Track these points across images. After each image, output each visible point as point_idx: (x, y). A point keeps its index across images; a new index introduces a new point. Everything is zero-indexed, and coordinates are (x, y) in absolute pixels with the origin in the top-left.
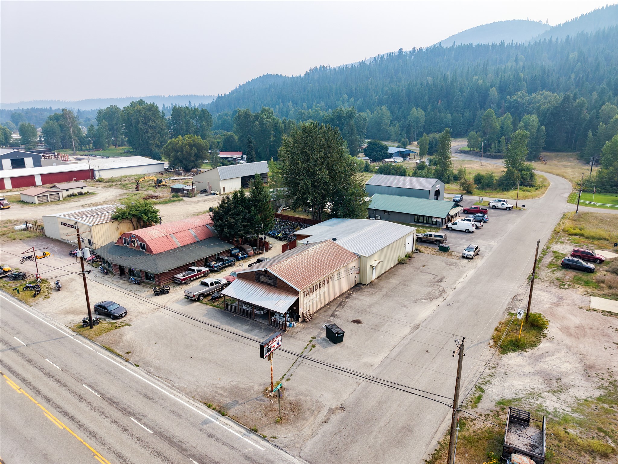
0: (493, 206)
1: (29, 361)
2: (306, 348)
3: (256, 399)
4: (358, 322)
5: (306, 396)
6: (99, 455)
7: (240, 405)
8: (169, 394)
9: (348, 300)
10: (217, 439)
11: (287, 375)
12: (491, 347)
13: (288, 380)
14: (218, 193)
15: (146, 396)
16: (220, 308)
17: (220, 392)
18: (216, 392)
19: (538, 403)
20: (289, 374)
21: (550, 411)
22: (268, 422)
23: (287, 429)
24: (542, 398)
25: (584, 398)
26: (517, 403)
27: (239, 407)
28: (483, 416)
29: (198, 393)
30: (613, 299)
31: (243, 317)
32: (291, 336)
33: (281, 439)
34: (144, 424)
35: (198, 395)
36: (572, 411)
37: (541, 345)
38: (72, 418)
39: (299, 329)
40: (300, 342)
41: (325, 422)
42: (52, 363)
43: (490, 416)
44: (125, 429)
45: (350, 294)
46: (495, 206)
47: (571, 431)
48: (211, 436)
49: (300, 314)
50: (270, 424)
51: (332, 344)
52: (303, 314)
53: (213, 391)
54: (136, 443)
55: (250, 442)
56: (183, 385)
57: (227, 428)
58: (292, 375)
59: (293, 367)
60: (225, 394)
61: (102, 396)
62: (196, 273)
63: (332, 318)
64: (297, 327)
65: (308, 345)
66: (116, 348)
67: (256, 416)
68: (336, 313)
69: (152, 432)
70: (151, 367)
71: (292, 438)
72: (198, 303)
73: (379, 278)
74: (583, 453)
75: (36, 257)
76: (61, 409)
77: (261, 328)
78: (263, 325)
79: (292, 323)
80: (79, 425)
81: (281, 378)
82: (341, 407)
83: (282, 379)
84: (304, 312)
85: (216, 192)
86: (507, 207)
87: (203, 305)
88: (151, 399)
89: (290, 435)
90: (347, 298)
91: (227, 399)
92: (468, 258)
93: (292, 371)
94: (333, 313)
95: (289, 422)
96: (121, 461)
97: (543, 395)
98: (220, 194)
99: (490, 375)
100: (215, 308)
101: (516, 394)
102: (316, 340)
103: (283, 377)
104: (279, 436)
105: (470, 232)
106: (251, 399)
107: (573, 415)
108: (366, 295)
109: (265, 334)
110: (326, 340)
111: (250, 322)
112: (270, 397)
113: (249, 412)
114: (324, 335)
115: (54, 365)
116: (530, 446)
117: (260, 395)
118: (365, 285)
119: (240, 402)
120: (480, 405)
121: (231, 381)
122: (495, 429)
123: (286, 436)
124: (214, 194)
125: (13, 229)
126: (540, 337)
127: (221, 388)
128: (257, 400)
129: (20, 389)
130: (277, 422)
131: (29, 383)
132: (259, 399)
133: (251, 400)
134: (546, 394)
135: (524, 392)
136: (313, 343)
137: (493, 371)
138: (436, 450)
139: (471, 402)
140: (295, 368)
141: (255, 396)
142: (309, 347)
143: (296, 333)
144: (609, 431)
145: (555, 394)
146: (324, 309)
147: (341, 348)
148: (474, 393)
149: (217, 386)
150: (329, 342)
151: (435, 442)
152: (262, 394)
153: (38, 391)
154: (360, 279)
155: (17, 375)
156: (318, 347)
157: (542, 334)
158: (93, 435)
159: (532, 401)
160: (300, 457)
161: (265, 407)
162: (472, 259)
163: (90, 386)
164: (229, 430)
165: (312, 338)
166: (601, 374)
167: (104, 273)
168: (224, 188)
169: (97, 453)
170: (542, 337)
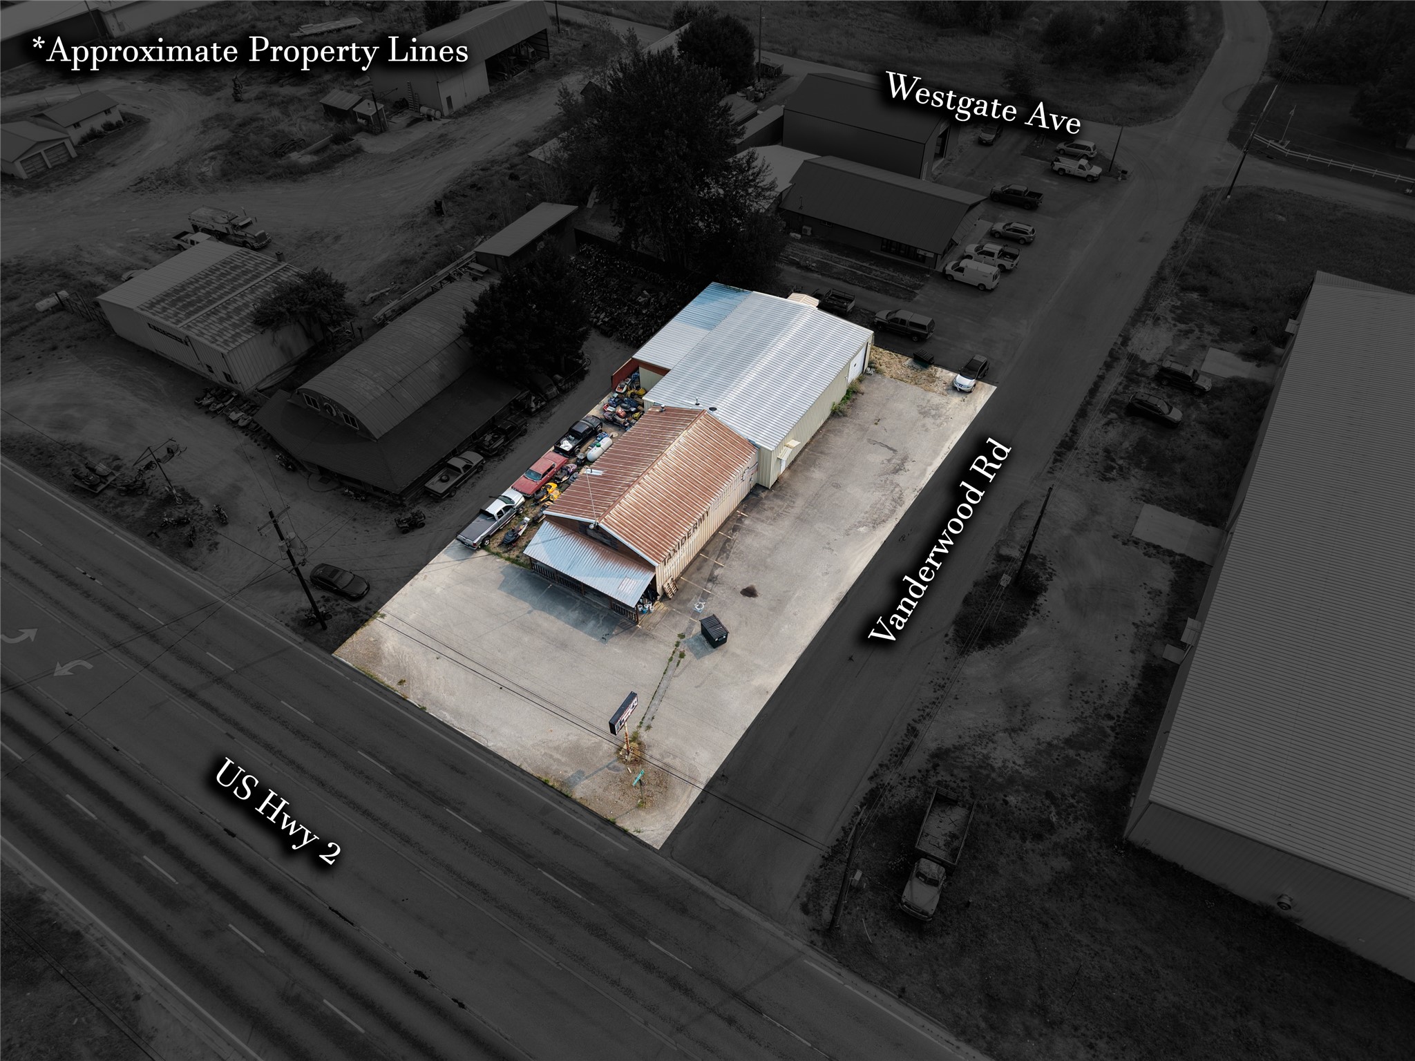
0: (1061, 169)
1: (258, 708)
2: (671, 659)
3: (607, 766)
4: (750, 592)
5: (675, 757)
6: (424, 870)
7: (587, 778)
8: (484, 762)
9: (737, 534)
10: (566, 837)
11: (646, 718)
12: (947, 643)
13: (649, 727)
14: (438, 114)
15: (453, 768)
16: (520, 564)
17: (557, 756)
18: (551, 756)
19: (985, 752)
20: (649, 716)
21: (996, 766)
22: (629, 807)
23: (653, 817)
24: (993, 742)
25: (1048, 739)
26: (957, 753)
27: (586, 781)
28: (907, 781)
29: (525, 759)
30: (1176, 510)
31: (566, 590)
32: (646, 635)
33: (647, 833)
34: (466, 817)
35: (527, 762)
36: (1024, 765)
37: (1024, 633)
38: (366, 813)
39: (657, 618)
40: (662, 646)
41: (702, 802)
42: (295, 710)
43: (916, 781)
44: (444, 828)
45: (740, 519)
46: (1064, 170)
47: (1012, 798)
48: (557, 832)
49: (659, 590)
50: (631, 810)
51: (710, 649)
52: (663, 589)
53: (545, 753)
54: (465, 848)
55: (607, 838)
56: (500, 744)
57: (575, 818)
58: (653, 718)
59: (653, 702)
60: (563, 760)
61: (393, 769)
62: (463, 473)
63: (710, 585)
64: (655, 611)
65: (674, 652)
66: (380, 672)
67: (611, 798)
68: (717, 572)
69: (480, 831)
70: (445, 709)
71: (660, 831)
72: (482, 553)
73: (792, 468)
74: (1014, 833)
75: (158, 461)
76: (345, 798)
77: (598, 615)
78: (600, 608)
79: (647, 607)
80: (381, 824)
81: (638, 724)
82: (723, 776)
83: (640, 727)
84: (665, 586)
85: (432, 112)
86: (1089, 176)
87: (492, 558)
88: (463, 773)
89: (658, 826)
90: (735, 529)
91: (568, 769)
92: (961, 391)
93: (652, 709)
94: (712, 574)
95: (654, 806)
96: (455, 877)
97: (995, 738)
98: (442, 116)
99: (934, 703)
100: (514, 565)
101: (960, 737)
102: (685, 642)
103: (641, 723)
104: (644, 828)
105: (985, 290)
106: (601, 767)
107: (1023, 772)
108: (768, 518)
109: (606, 632)
110: (700, 640)
111: (578, 603)
112: (626, 762)
113: (601, 790)
114: (697, 629)
115: (299, 713)
116: (949, 836)
117: (612, 760)
118: (767, 489)
119: (587, 775)
120: (906, 761)
121: (568, 735)
122: (918, 802)
123: (652, 828)
124: (429, 118)
125: (34, 310)
126: (1028, 615)
127: (557, 749)
128: (610, 769)
129: (272, 764)
130: (638, 807)
131: (280, 752)
132: (611, 766)
133: (600, 770)
134: (1001, 734)
135: (972, 733)
136: (681, 648)
137: (940, 693)
138: (837, 840)
139: (896, 756)
140: (657, 703)
141: (606, 762)
142: (676, 658)
143: (655, 626)
144: (1060, 796)
145: (1013, 734)
146: (697, 563)
147: (723, 656)
148: (904, 740)
149: (550, 745)
150: (706, 644)
151: (838, 828)
152: (615, 757)
153: (300, 768)
154: (758, 478)
155: (253, 737)
156: (689, 656)
157: (1033, 607)
158: (406, 840)
159: (978, 749)
160: (672, 858)
161: (621, 781)
162: (971, 392)
163: (369, 753)
164: (578, 820)
165: (679, 635)
166: (1089, 693)
167: (289, 470)
168: (449, 99)
169: (421, 868)
170: (1031, 612)
